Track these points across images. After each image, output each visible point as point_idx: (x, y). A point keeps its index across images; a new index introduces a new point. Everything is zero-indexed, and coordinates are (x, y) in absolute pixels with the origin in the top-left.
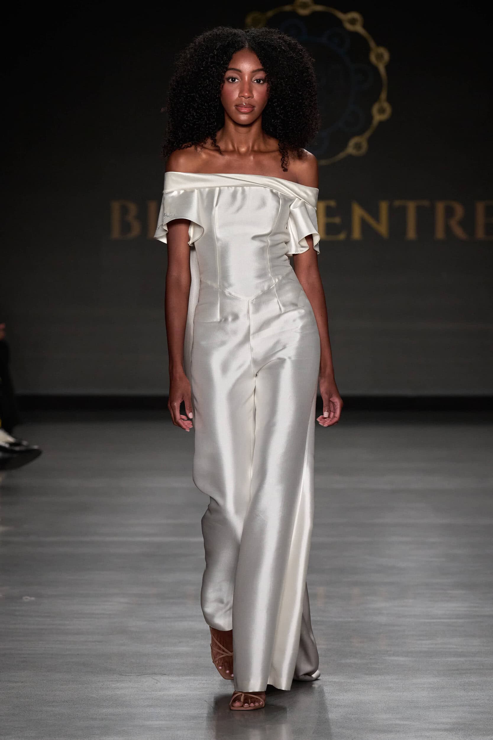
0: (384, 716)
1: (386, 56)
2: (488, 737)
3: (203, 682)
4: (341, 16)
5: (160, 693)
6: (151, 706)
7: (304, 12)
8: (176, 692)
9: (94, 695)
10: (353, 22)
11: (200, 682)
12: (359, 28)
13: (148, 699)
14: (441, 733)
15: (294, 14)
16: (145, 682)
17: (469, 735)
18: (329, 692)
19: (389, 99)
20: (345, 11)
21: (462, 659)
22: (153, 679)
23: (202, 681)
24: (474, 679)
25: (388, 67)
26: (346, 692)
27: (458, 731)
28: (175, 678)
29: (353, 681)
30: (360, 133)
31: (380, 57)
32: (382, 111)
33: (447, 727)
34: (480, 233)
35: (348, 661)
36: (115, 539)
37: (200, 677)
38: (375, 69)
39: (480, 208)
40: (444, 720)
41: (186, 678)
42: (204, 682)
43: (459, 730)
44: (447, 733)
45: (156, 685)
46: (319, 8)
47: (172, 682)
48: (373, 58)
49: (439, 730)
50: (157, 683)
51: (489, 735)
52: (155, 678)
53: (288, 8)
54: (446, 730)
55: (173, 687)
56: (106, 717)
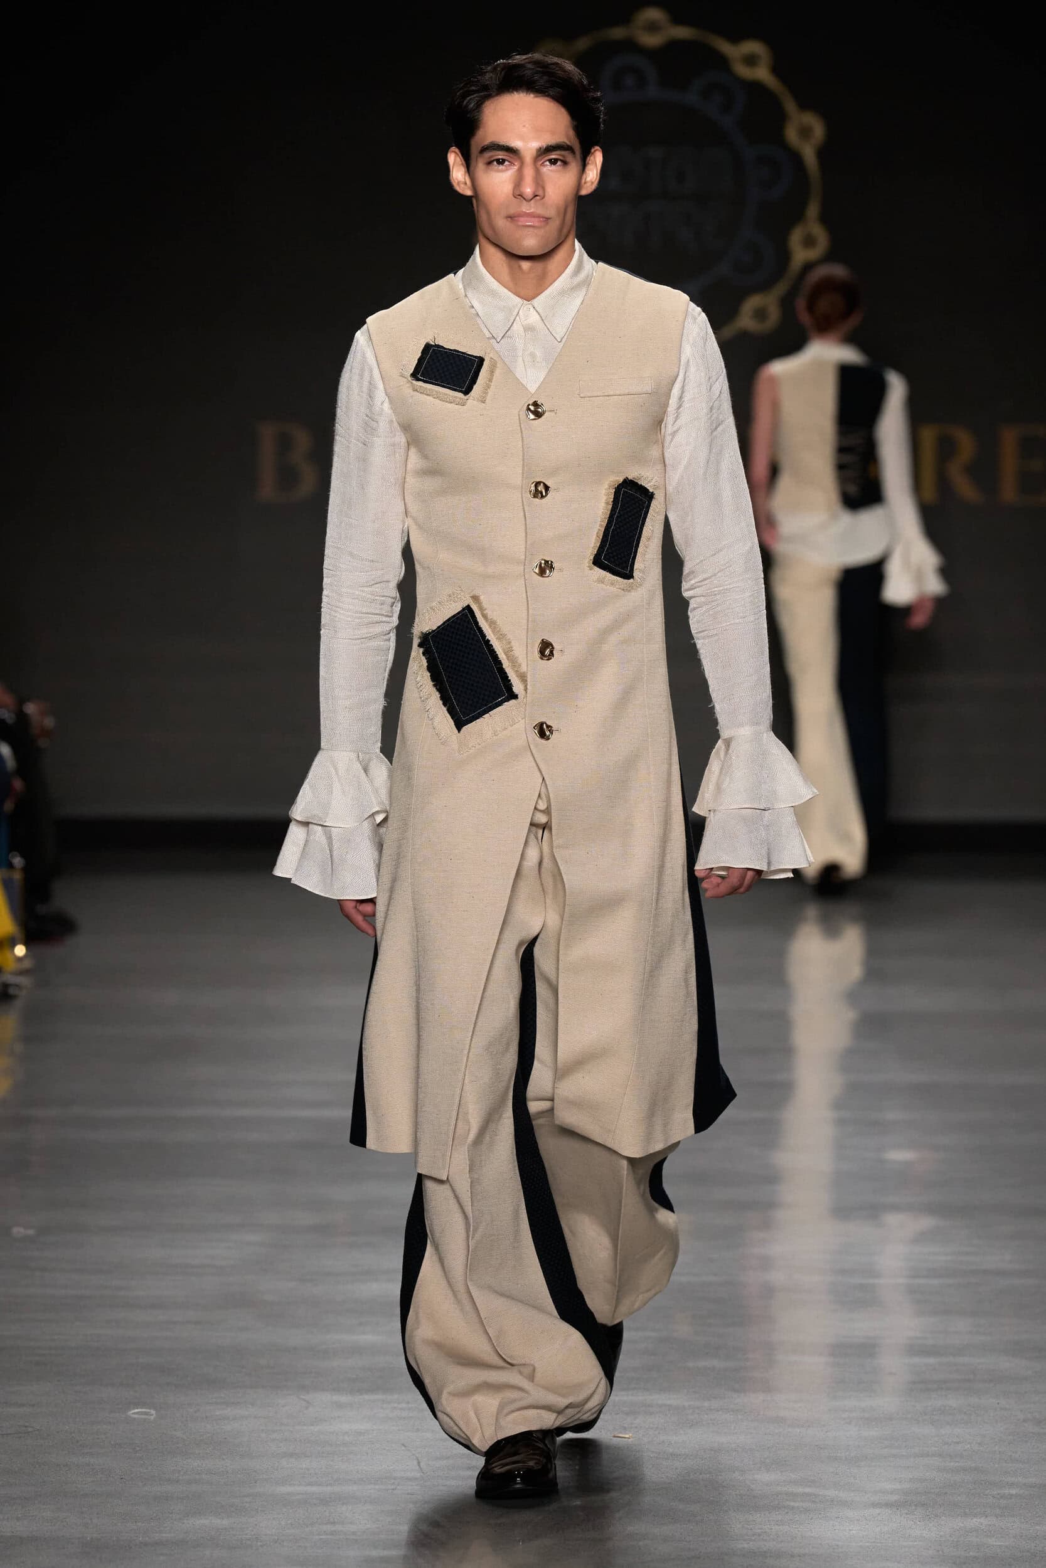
0: (765, 1477)
1: (819, 130)
2: (975, 1520)
3: (400, 1406)
4: (726, 48)
5: (312, 1427)
6: (292, 1455)
7: (651, 40)
8: (346, 1427)
9: (179, 1434)
10: (751, 60)
11: (396, 1405)
12: (762, 74)
13: (286, 1440)
14: (878, 1511)
15: (630, 46)
16: (283, 1406)
17: (936, 1516)
18: (657, 1428)
19: (825, 219)
20: (735, 38)
21: (931, 1360)
22: (304, 1400)
23: (399, 1403)
24: (953, 1401)
25: (823, 153)
26: (690, 1427)
27: (913, 1507)
28: (344, 1399)
29: (706, 1404)
30: (763, 287)
31: (805, 132)
32: (809, 242)
33: (894, 1498)
34: (1009, 492)
35: (702, 1364)
36: (245, 1112)
37: (396, 1396)
38: (796, 158)
39: (1009, 439)
40: (888, 1486)
41: (366, 1397)
42: (404, 1405)
43: (916, 1505)
44: (890, 1512)
45: (305, 1412)
46: (682, 32)
47: (340, 1406)
48: (791, 134)
49: (874, 1505)
50: (307, 1408)
51: (975, 1516)
52: (304, 1397)
53: (618, 33)
54: (888, 1505)
55: (339, 1417)
56: (197, 1477)
